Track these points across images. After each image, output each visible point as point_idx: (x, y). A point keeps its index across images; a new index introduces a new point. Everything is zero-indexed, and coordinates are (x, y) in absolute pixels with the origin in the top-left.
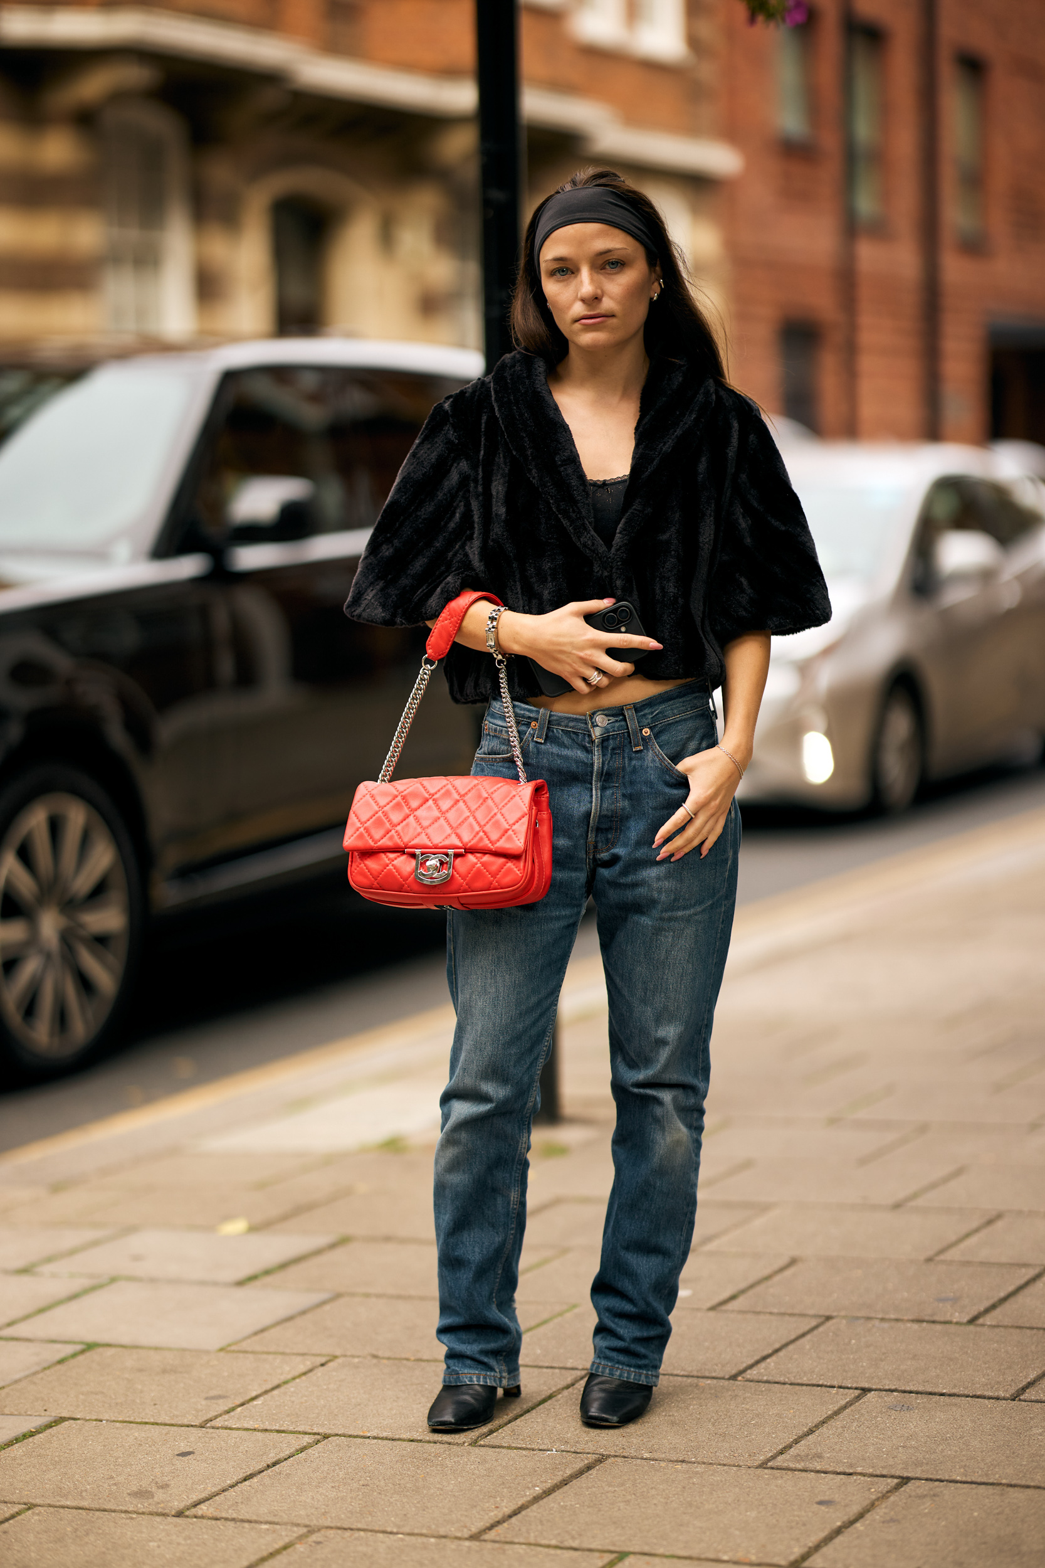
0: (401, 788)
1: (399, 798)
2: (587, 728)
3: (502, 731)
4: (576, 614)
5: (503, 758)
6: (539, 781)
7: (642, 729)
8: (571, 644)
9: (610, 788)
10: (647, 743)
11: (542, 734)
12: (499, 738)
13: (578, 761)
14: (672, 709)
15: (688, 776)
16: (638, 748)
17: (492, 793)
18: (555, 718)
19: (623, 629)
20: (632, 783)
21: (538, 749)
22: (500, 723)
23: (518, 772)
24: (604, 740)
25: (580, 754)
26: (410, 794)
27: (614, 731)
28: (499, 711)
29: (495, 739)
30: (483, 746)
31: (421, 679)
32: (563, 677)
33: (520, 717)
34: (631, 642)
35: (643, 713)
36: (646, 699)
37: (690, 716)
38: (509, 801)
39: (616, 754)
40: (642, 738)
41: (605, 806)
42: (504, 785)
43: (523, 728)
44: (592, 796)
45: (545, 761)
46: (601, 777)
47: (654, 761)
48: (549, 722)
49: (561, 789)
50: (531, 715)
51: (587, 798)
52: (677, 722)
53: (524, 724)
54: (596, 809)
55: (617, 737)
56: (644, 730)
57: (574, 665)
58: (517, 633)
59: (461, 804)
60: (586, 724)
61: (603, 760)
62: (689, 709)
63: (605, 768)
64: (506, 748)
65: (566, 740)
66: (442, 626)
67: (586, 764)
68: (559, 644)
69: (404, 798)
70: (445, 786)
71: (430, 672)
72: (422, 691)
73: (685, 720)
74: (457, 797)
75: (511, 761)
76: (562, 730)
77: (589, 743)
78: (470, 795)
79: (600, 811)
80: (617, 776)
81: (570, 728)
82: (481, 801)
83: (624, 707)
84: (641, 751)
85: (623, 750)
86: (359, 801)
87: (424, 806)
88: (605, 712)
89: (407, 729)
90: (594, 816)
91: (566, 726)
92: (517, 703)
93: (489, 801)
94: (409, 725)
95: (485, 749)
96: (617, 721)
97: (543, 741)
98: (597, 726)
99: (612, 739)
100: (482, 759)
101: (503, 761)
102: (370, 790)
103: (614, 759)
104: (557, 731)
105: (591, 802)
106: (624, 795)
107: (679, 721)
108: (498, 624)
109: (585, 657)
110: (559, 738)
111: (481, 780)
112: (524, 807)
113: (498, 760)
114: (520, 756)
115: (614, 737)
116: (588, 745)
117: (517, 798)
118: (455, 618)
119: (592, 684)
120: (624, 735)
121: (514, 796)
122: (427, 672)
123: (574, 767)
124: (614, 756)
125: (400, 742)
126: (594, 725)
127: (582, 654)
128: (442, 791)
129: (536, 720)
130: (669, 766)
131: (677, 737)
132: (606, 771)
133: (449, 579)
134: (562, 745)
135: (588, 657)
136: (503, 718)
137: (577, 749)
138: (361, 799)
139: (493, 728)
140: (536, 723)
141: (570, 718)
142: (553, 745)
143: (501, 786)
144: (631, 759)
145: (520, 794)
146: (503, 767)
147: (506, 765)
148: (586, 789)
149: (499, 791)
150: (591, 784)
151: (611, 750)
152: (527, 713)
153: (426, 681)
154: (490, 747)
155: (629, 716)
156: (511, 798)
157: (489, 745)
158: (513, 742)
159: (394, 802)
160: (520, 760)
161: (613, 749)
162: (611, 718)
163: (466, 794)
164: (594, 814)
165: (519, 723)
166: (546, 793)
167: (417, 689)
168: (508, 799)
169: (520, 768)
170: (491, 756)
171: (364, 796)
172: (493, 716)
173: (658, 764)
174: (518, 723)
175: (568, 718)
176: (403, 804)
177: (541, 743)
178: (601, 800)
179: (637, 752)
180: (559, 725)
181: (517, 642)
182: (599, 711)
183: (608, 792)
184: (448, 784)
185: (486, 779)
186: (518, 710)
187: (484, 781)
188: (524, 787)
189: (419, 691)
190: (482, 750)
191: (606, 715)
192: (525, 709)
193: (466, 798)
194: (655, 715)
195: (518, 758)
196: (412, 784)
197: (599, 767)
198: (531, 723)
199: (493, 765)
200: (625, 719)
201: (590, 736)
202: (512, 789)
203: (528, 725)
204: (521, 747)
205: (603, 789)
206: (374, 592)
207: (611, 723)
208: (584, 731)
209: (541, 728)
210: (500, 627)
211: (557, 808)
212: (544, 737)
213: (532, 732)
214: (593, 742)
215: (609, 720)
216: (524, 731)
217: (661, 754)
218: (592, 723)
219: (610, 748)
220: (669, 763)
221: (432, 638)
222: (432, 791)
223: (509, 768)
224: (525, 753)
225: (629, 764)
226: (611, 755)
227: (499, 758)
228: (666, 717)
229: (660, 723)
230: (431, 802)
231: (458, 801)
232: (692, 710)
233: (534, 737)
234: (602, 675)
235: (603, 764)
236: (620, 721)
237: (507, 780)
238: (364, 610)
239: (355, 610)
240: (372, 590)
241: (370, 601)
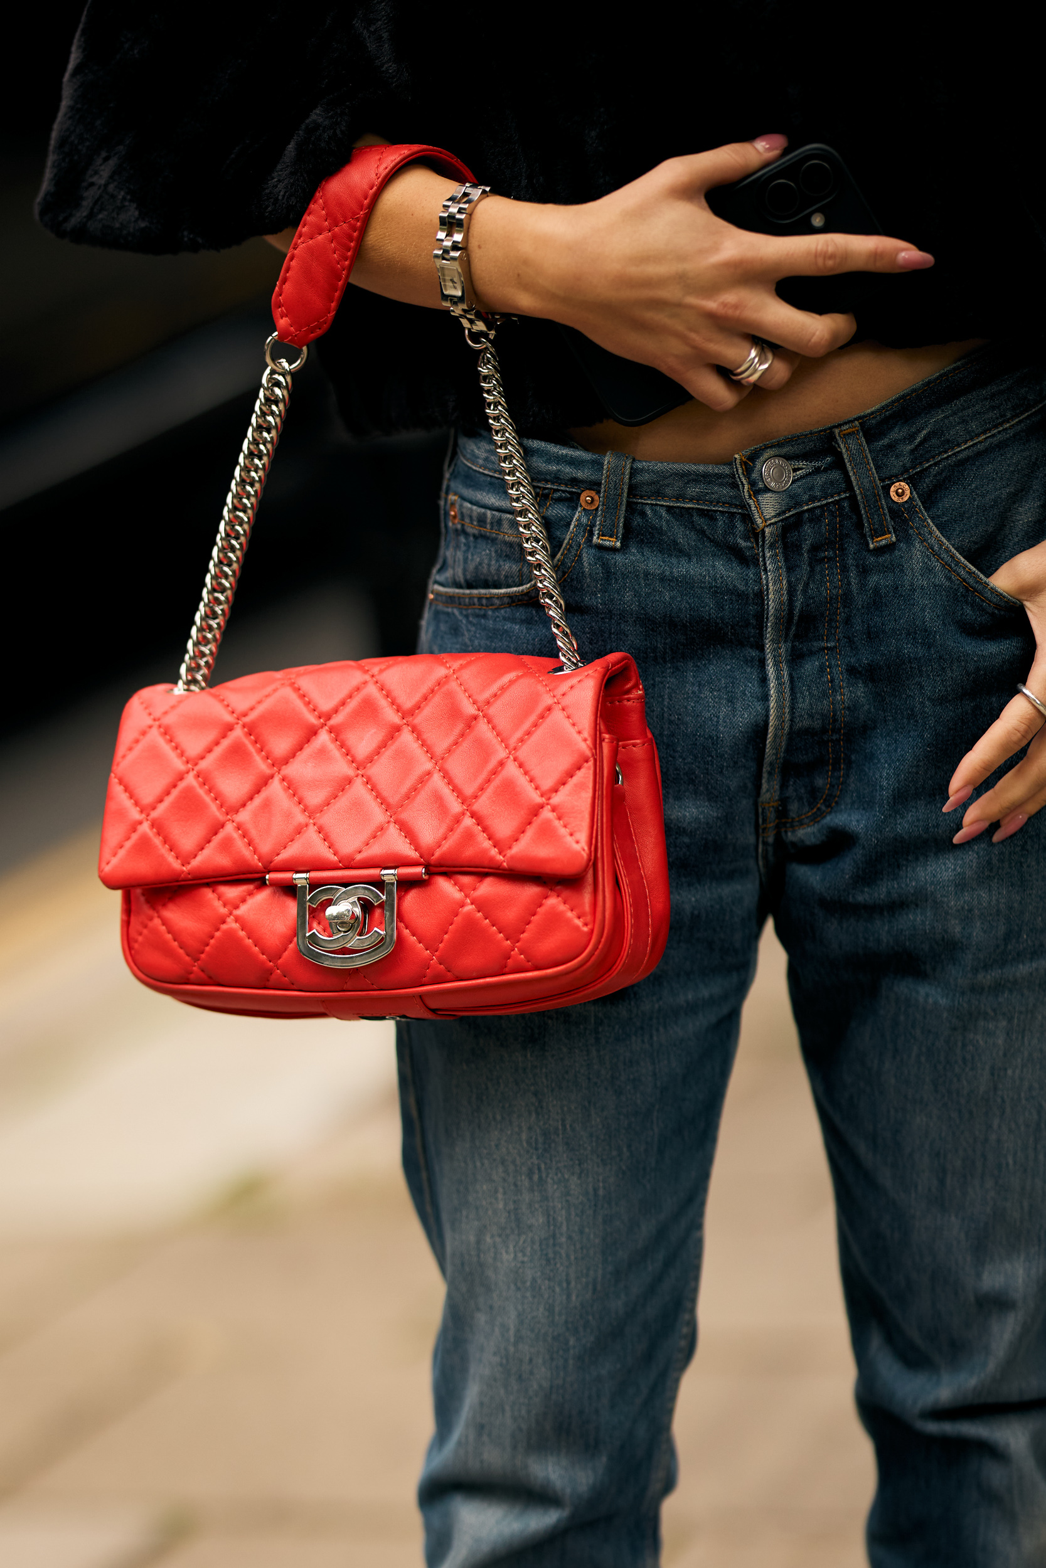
0: (240, 702)
1: (238, 733)
2: (740, 497)
3: (499, 522)
4: (684, 192)
5: (510, 596)
6: (613, 657)
7: (889, 486)
8: (681, 279)
9: (811, 653)
10: (905, 521)
11: (614, 525)
12: (494, 541)
13: (718, 591)
14: (964, 421)
15: (1027, 604)
16: (883, 541)
17: (488, 703)
18: (646, 477)
19: (817, 221)
20: (872, 635)
21: (605, 566)
22: (492, 500)
23: (554, 637)
24: (789, 527)
25: (723, 570)
26: (264, 718)
27: (813, 499)
28: (485, 468)
29: (482, 544)
30: (450, 561)
31: (267, 399)
32: (663, 369)
33: (547, 481)
34: (846, 256)
35: (886, 441)
36: (893, 402)
37: (1011, 432)
38: (536, 725)
39: (822, 560)
40: (890, 510)
41: (803, 704)
42: (518, 678)
43: (556, 511)
44: (764, 680)
45: (628, 596)
46: (788, 629)
47: (928, 570)
48: (633, 489)
49: (678, 669)
50: (580, 474)
51: (753, 687)
52: (979, 454)
53: (560, 500)
54: (780, 717)
55: (822, 515)
56: (893, 489)
57: (693, 335)
58: (526, 262)
59: (406, 737)
60: (735, 486)
61: (789, 582)
62: (1009, 415)
63: (798, 604)
64: (515, 568)
65: (681, 535)
66: (310, 250)
67: (741, 595)
68: (648, 283)
69: (251, 730)
70: (358, 689)
71: (289, 378)
72: (274, 433)
73: (1001, 446)
74: (394, 718)
75: (531, 601)
76: (669, 509)
77: (746, 538)
78: (427, 711)
79: (792, 720)
80: (831, 620)
81: (691, 500)
82: (460, 727)
83: (837, 431)
84: (890, 548)
85: (842, 549)
86: (130, 749)
87: (308, 750)
88: (784, 450)
89: (243, 539)
90: (775, 736)
91: (679, 497)
92: (535, 444)
93: (483, 727)
94: (246, 527)
95: (456, 571)
96: (817, 471)
97: (618, 544)
98: (767, 490)
99: (811, 520)
100: (451, 600)
101: (510, 605)
102: (158, 713)
103: (818, 577)
104: (656, 511)
105: (765, 698)
106: (852, 671)
107: (986, 451)
108: (466, 238)
109: (722, 311)
110: (660, 531)
111: (456, 665)
112: (578, 738)
113: (497, 602)
114: (555, 593)
115: (815, 517)
116: (743, 544)
117: (557, 715)
118: (345, 226)
119: (744, 382)
120: (841, 508)
121: (549, 709)
122: (281, 378)
123: (709, 607)
124: (818, 568)
125: (226, 576)
126: (759, 490)
127: (711, 305)
128: (353, 704)
129: (595, 486)
130: (971, 581)
131: (983, 496)
132: (801, 611)
133: (316, 115)
134: (674, 549)
135: (730, 312)
136: (501, 487)
137: (714, 555)
138: (137, 741)
139: (475, 514)
140: (593, 493)
141: (689, 473)
142: (647, 552)
143: (511, 682)
144: (864, 571)
145: (566, 701)
146: (513, 620)
147: (521, 613)
148: (746, 662)
149: (506, 697)
150: (762, 648)
151: (809, 551)
152: (568, 470)
153: (281, 406)
154: (471, 566)
155: (851, 456)
156: (542, 717)
157: (466, 560)
158: (532, 554)
159: (225, 743)
160: (556, 602)
161: (815, 549)
162: (801, 464)
163: (418, 707)
164: (776, 729)
165: (545, 497)
166: (636, 687)
167: (259, 428)
168: (533, 718)
169: (558, 626)
170: (475, 591)
171: (144, 733)
172: (471, 479)
173: (941, 579)
174: (541, 498)
175: (682, 475)
176: (251, 749)
177: (613, 550)
178: (792, 689)
179: (880, 551)
180: (658, 494)
181: (527, 286)
182: (767, 447)
183: (810, 667)
184: (365, 683)
185: (469, 663)
186: (540, 464)
187: (462, 667)
188: (574, 681)
189: (265, 434)
190: (449, 574)
191: (788, 457)
192: (559, 459)
193: (419, 719)
194: (921, 443)
195: (551, 597)
196: (269, 689)
197: (781, 603)
198: (579, 495)
199: (485, 616)
200: (839, 464)
201: (748, 518)
202: (540, 688)
203: (572, 501)
204: (555, 568)
205: (796, 658)
206: (112, 162)
207: (802, 478)
208: (731, 505)
209: (610, 507)
210: (473, 243)
211: (671, 722)
212: (621, 531)
213: (584, 520)
214: (755, 534)
215: (795, 470)
216: (562, 518)
217: (947, 551)
218: (752, 484)
219: (806, 547)
220: (970, 573)
221: (286, 287)
222: (326, 705)
223: (528, 622)
224: (567, 580)
225: (862, 586)
226: (810, 564)
227: (500, 597)
228: (949, 444)
229: (935, 464)
230: (324, 737)
231: (398, 729)
232: (1017, 416)
233: (591, 534)
234: (770, 356)
235: (791, 592)
236: (826, 470)
237: (526, 659)
238: (91, 215)
239: (66, 219)
240: (106, 159)
241: (106, 185)
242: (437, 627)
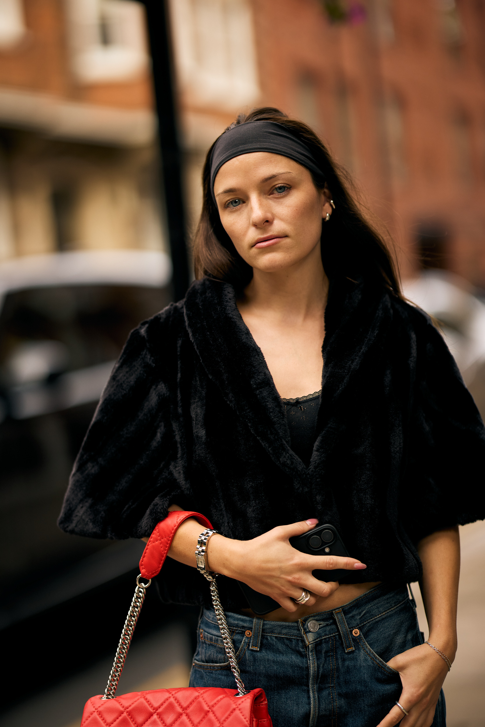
0: (126, 703)
1: (125, 714)
2: (300, 634)
3: (217, 640)
4: (282, 539)
5: (221, 666)
6: (257, 690)
7: (352, 631)
8: (280, 569)
9: (326, 688)
10: (358, 643)
11: (257, 643)
12: (215, 646)
13: (293, 666)
14: (378, 608)
15: (400, 673)
16: (350, 650)
17: (213, 706)
18: (268, 626)
19: (327, 550)
20: (347, 682)
21: (254, 657)
22: (215, 632)
23: (236, 683)
24: (318, 645)
25: (295, 659)
26: (135, 709)
27: (326, 635)
28: (213, 621)
29: (211, 647)
30: (200, 652)
31: (137, 597)
32: (273, 598)
33: (234, 627)
34: (336, 564)
35: (351, 615)
36: (353, 601)
37: (394, 611)
38: (230, 715)
39: (329, 656)
40: (353, 639)
41: (323, 706)
42: (224, 697)
43: (237, 637)
44: (309, 697)
45: (262, 667)
46: (317, 680)
47: (366, 660)
48: (263, 630)
49: (279, 693)
50: (245, 625)
51: (305, 700)
52: (383, 619)
53: (238, 633)
54: (314, 711)
55: (329, 640)
56: (353, 631)
57: (283, 588)
58: (227, 560)
59: (184, 717)
60: (299, 630)
61: (318, 664)
62: (393, 605)
63: (321, 671)
64: (223, 656)
65: (280, 646)
66: (153, 547)
67: (301, 668)
68: (268, 570)
69: (129, 713)
70: (167, 699)
71: (145, 590)
72: (139, 609)
73: (391, 616)
74: (179, 710)
75: (228, 668)
76: (276, 637)
77: (303, 648)
78: (191, 708)
79: (319, 712)
80: (332, 677)
81: (284, 634)
82: (203, 714)
83: (334, 612)
84: (353, 652)
85: (336, 652)
86: (87, 720)
87: (149, 721)
88: (316, 618)
89: (128, 645)
90: (313, 717)
91: (279, 633)
92: (230, 614)
93: (211, 715)
94: (129, 641)
95: (202, 656)
96: (327, 625)
97: (258, 649)
98: (310, 632)
99: (325, 642)
100: (200, 666)
101: (221, 669)
102: (97, 706)
103: (328, 662)
104: (271, 638)
105: (309, 704)
106: (340, 695)
107: (385, 618)
108: (207, 548)
109: (293, 580)
110: (273, 645)
111: (202, 692)
112: (245, 720)
113: (216, 668)
114: (236, 667)
115: (326, 641)
116: (302, 650)
117: (237, 712)
118: (166, 539)
119: (300, 603)
120: (336, 638)
121: (234, 709)
122: (142, 590)
123: (290, 672)
124: (328, 659)
125: (122, 658)
126: (307, 632)
127: (290, 578)
128: (165, 705)
129: (250, 629)
130: (381, 664)
131: (385, 634)
132: (322, 674)
133: (157, 500)
134: (277, 651)
135: (296, 581)
136: (217, 628)
137: (292, 654)
138: (89, 717)
139: (209, 637)
140: (250, 631)
141: (283, 625)
142: (268, 652)
143: (221, 699)
144: (344, 660)
145: (240, 707)
146: (222, 675)
147: (224, 672)
148: (303, 691)
149: (219, 704)
150: (308, 686)
151: (324, 653)
152: (241, 623)
153: (142, 599)
154: (207, 655)
155: (339, 620)
156: (232, 712)
157: (206, 653)
158: (228, 653)
159: (120, 718)
160: (237, 670)
161: (326, 652)
162: (322, 623)
163: (188, 706)
164: (313, 715)
165: (233, 632)
166: (265, 700)
167: (134, 607)
168: (228, 713)
169: (237, 679)
170: (209, 664)
171: (92, 714)
172: (208, 625)
173: (370, 663)
174: (232, 632)
175: (281, 626)
176: (129, 720)
177: (257, 651)
178: (319, 701)
179: (349, 653)
180: (272, 632)
181: (227, 568)
182: (310, 617)
183: (325, 693)
184: (170, 697)
185: (206, 691)
186: (231, 621)
187: (204, 693)
188: (243, 699)
189: (136, 609)
190: (200, 657)
191: (317, 620)
192: (238, 619)
193: (188, 711)
194: (363, 616)
195: (235, 669)
196: (136, 699)
197: (315, 671)
198: (245, 632)
199: (212, 673)
200: (335, 623)
201: (303, 641)
202: (231, 702)
203: (243, 634)
204: (236, 659)
205: (320, 690)
206: (84, 509)
207: (322, 627)
208: (297, 636)
209: (256, 636)
210: (209, 551)
211: (276, 712)
212: (259, 645)
213: (247, 641)
214: (305, 647)
215: (319, 625)
216: (239, 640)
217: (373, 653)
218: (305, 629)
219: (323, 651)
220: (380, 661)
221: (145, 559)
222: (156, 705)
223: (227, 675)
224: (241, 662)
225: (343, 665)
226: (325, 657)
227: (217, 667)
228: (373, 616)
229: (368, 623)
230: (155, 717)
231: (181, 714)
232: (396, 605)
233: (249, 646)
234: (309, 596)
235: (318, 667)
236: (330, 625)
237: (226, 690)
238: (76, 526)
239: (67, 527)
240: (82, 507)
241: (82, 516)
242: (196, 676)
